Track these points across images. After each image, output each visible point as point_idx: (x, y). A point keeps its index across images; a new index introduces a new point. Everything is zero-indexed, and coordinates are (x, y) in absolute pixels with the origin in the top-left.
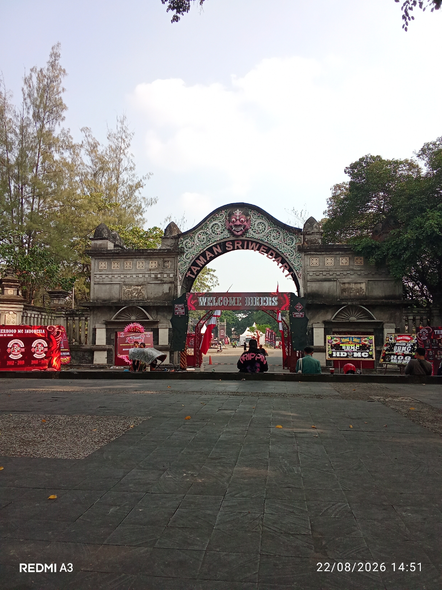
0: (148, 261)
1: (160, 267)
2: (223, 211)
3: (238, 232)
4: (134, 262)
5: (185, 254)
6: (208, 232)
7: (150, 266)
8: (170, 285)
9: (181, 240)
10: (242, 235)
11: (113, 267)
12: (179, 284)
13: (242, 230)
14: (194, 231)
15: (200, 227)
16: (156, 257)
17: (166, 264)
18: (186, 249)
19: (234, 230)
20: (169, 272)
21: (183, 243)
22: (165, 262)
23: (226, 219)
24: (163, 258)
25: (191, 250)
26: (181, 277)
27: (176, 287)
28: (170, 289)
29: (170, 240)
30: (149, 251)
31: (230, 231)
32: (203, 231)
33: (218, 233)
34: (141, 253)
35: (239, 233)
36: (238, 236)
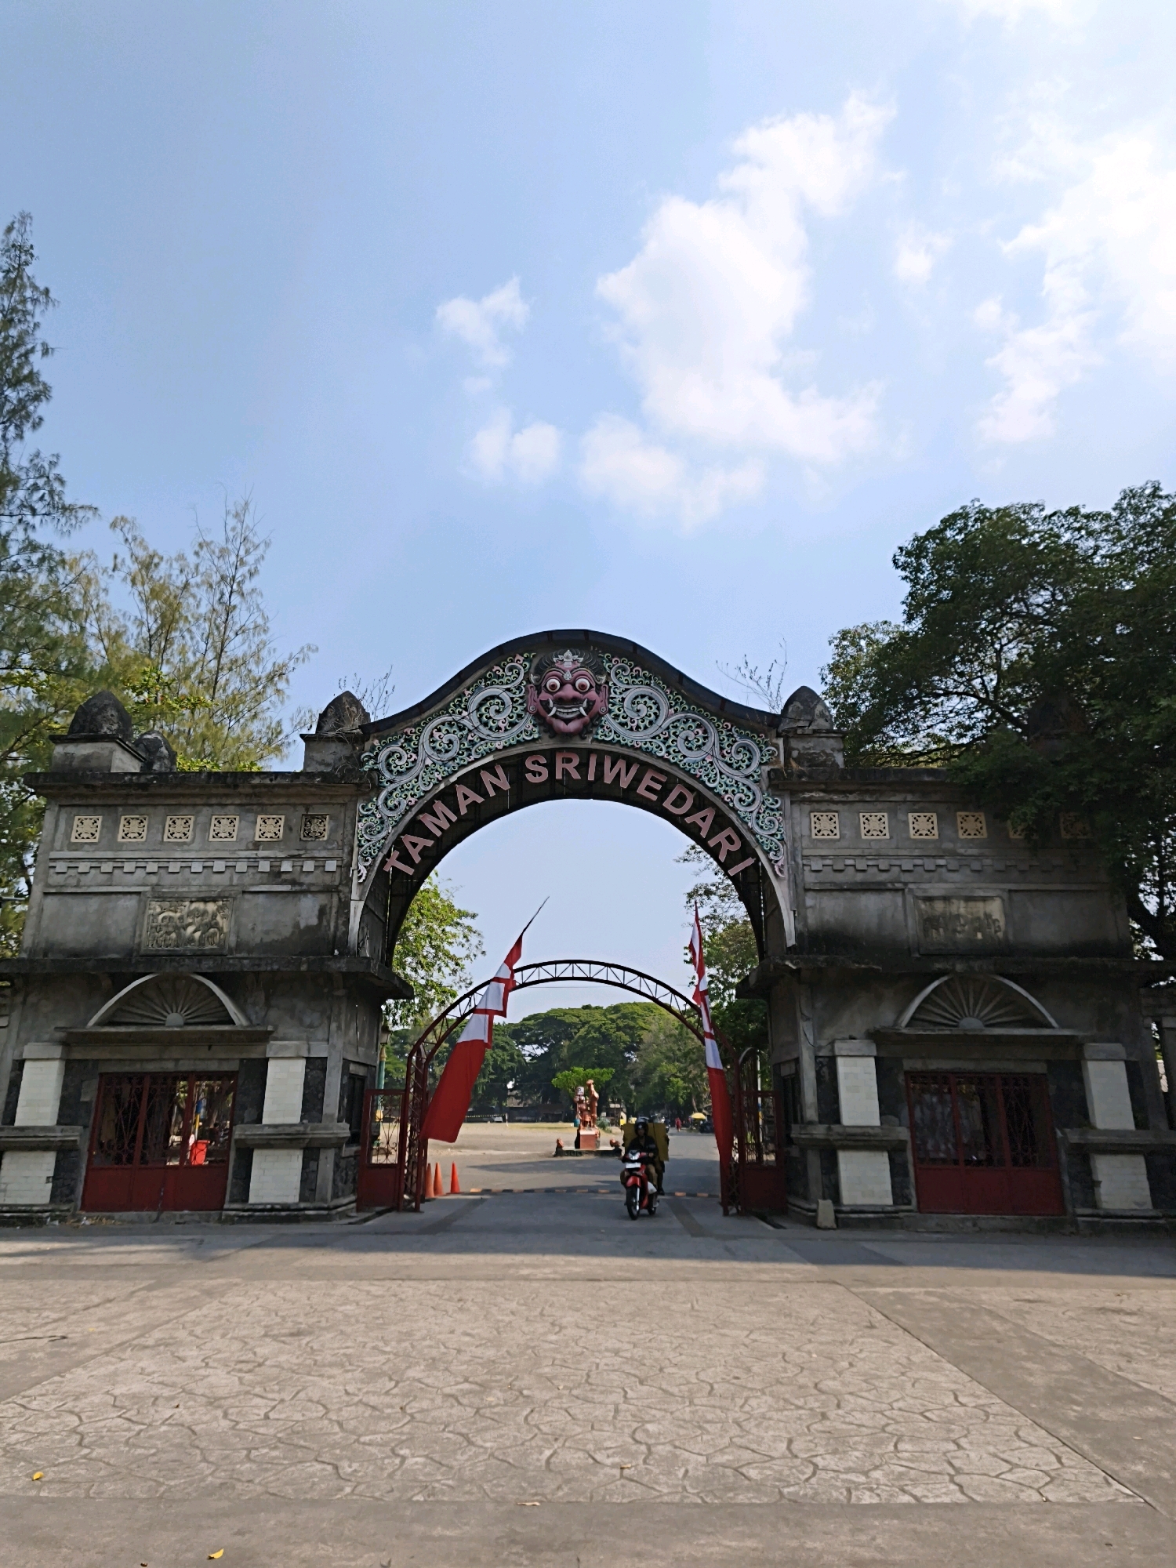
0: (251, 817)
1: (294, 835)
2: (518, 657)
3: (567, 721)
4: (202, 819)
5: (383, 794)
6: (465, 722)
7: (258, 833)
8: (322, 899)
9: (373, 748)
10: (581, 734)
11: (121, 834)
12: (355, 895)
13: (581, 716)
14: (417, 719)
15: (440, 705)
16: (282, 800)
17: (315, 827)
18: (388, 776)
19: (555, 716)
20: (324, 854)
21: (382, 754)
22: (310, 819)
23: (529, 681)
24: (307, 807)
25: (404, 779)
26: (364, 872)
27: (345, 906)
28: (322, 912)
29: (334, 747)
30: (256, 781)
31: (540, 719)
32: (450, 719)
33: (502, 726)
34: (228, 786)
35: (573, 726)
36: (569, 736)
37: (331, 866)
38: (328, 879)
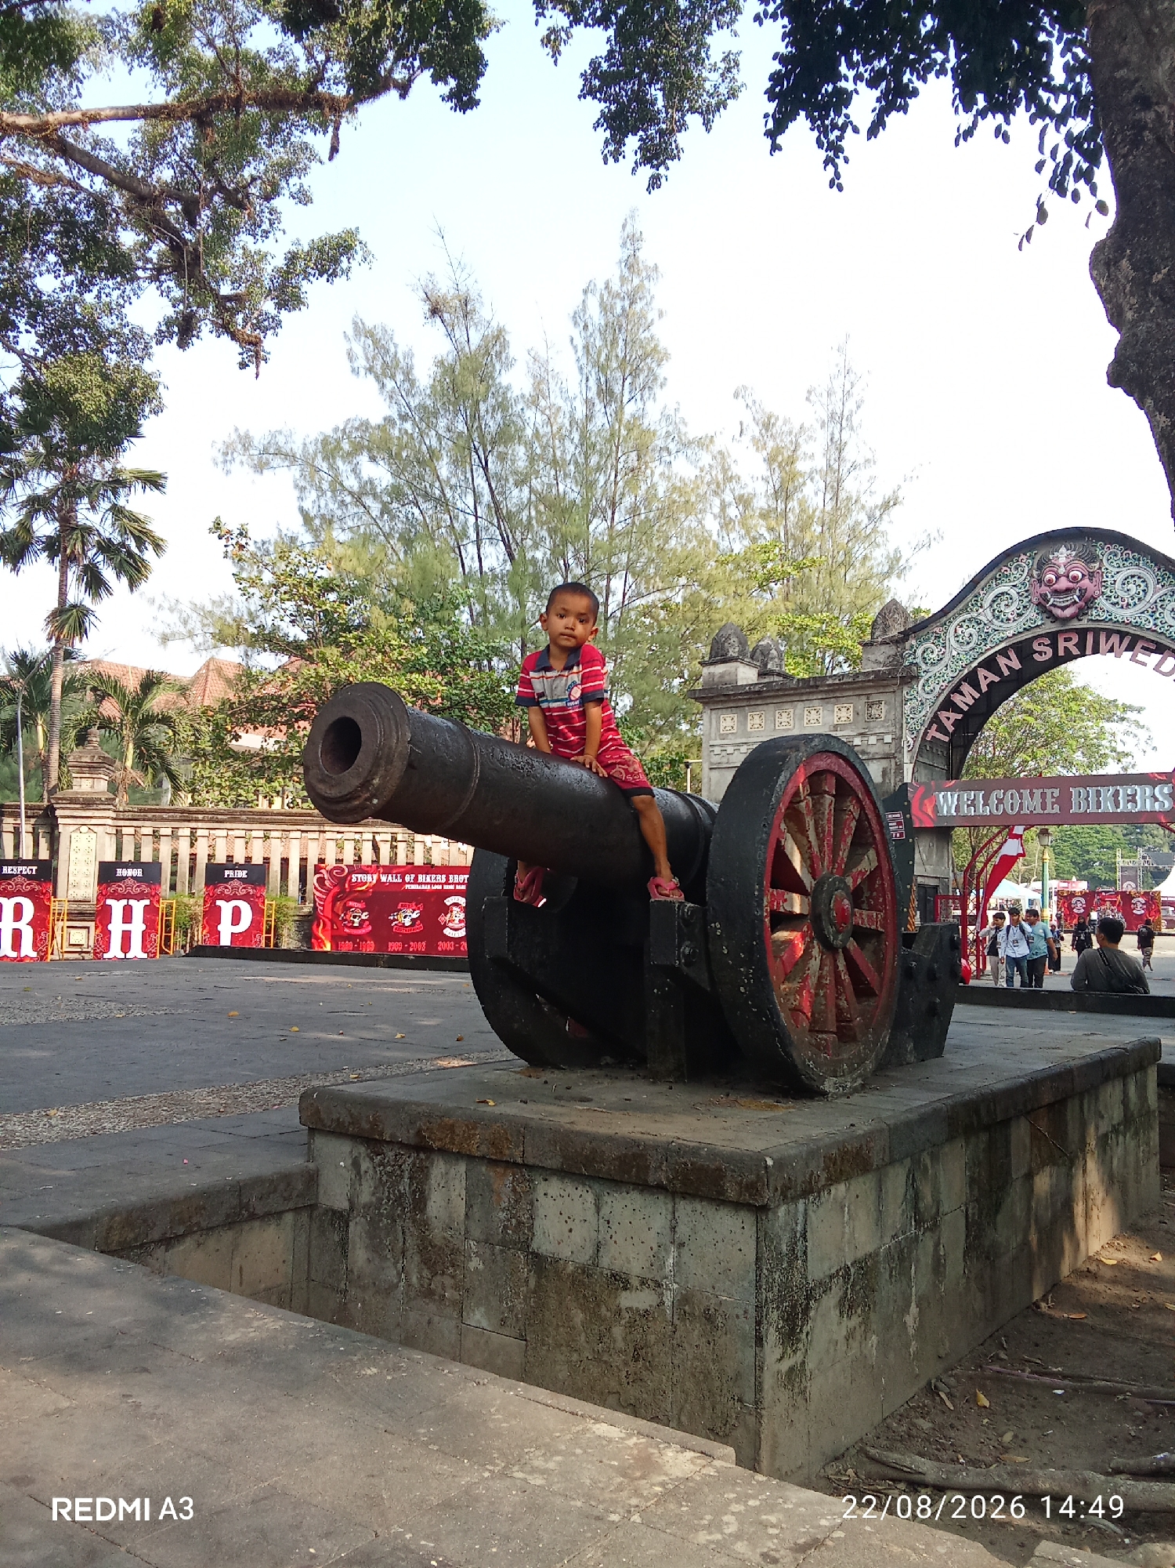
0: (829, 706)
1: (860, 718)
2: (1022, 556)
4: (798, 711)
5: (922, 682)
6: (980, 618)
7: (836, 719)
8: (884, 763)
9: (912, 646)
11: (749, 726)
12: (906, 760)
14: (944, 619)
15: (961, 606)
16: (851, 693)
17: (874, 711)
18: (924, 667)
23: (1032, 576)
24: (868, 696)
26: (911, 742)
27: (899, 768)
29: (883, 648)
31: (1042, 607)
32: (969, 616)
33: (1010, 617)
34: (812, 687)
37: (888, 739)
38: (886, 748)
